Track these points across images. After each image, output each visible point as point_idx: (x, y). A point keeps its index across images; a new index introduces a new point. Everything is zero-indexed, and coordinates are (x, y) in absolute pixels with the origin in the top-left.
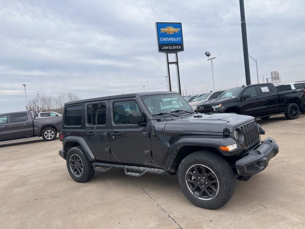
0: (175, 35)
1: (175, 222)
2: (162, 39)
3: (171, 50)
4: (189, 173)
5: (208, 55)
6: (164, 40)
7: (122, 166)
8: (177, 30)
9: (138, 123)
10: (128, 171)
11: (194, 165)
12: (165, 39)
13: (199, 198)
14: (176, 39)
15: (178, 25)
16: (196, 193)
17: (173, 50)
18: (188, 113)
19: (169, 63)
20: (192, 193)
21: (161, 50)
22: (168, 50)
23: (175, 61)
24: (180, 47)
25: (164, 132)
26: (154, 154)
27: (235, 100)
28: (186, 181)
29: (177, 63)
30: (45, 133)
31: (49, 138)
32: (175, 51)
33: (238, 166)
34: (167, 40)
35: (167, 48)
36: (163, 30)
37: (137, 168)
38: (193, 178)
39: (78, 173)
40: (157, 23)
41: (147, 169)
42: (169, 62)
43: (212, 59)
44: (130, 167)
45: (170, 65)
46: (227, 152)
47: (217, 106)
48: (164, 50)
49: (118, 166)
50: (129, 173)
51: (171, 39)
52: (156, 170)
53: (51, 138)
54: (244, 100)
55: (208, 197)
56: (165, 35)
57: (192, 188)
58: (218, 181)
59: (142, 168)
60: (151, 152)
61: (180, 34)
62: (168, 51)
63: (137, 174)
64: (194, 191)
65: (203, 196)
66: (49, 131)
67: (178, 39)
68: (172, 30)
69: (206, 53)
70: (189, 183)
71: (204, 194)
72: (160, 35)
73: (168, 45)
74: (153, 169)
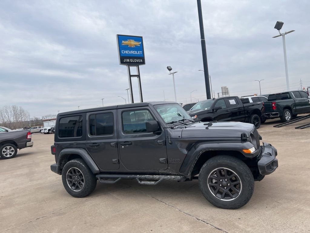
0: (137, 48)
1: (208, 224)
2: (123, 52)
3: (132, 63)
4: (211, 176)
5: (170, 70)
6: (125, 53)
7: (133, 176)
8: (138, 44)
9: (154, 132)
10: (141, 180)
11: (217, 169)
12: (127, 52)
13: (221, 199)
14: (137, 53)
15: (139, 39)
16: (218, 195)
17: (135, 63)
18: (191, 121)
19: (130, 76)
20: (214, 195)
21: (122, 62)
22: (130, 62)
23: (137, 74)
24: (141, 61)
25: (180, 140)
26: (170, 161)
28: (208, 184)
29: (139, 76)
30: (3, 150)
31: (8, 156)
32: (137, 64)
33: (260, 166)
34: (129, 53)
35: (128, 60)
36: (124, 43)
37: (151, 176)
38: (214, 181)
39: (77, 188)
40: (118, 35)
41: (163, 177)
42: (131, 74)
43: (173, 74)
44: (143, 176)
45: (132, 78)
46: (250, 154)
47: (193, 118)
48: (126, 62)
49: (128, 176)
50: (143, 182)
51: (132, 52)
52: (173, 177)
53: (10, 155)
55: (230, 198)
56: (127, 48)
57: (214, 191)
58: (241, 181)
59: (157, 177)
60: (167, 159)
61: (141, 48)
62: (129, 64)
63: (153, 183)
64: (216, 193)
65: (225, 198)
66: (8, 147)
67: (139, 53)
68: (133, 43)
69: (168, 68)
70: (210, 186)
71: (226, 196)
72: (121, 47)
73: (130, 58)
74: (169, 176)
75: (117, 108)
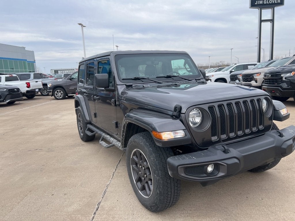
3: (267, 4)
4: (133, 157)
7: (101, 133)
9: (105, 88)
10: (103, 139)
11: (136, 149)
13: (139, 191)
17: (270, 4)
19: (261, 21)
20: (135, 183)
21: (253, 5)
22: (263, 4)
24: (279, 1)
25: (124, 102)
26: (118, 125)
28: (131, 166)
29: (272, 21)
32: (272, 6)
35: (261, 2)
37: (109, 138)
39: (82, 132)
41: (114, 142)
42: (262, 19)
44: (106, 136)
45: (262, 23)
47: (288, 75)
48: (257, 5)
50: (101, 142)
58: (152, 177)
59: (112, 139)
60: (116, 123)
62: (262, 7)
63: (106, 145)
64: (137, 180)
70: (133, 169)
71: (143, 189)
74: (117, 143)
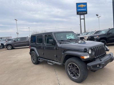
0: (84, 8)
2: (78, 10)
4: (69, 66)
8: (84, 6)
9: (52, 44)
11: (71, 63)
12: (80, 10)
13: (72, 77)
15: (86, 4)
16: (72, 75)
19: (81, 19)
20: (70, 75)
21: (78, 14)
22: (81, 14)
24: (86, 13)
25: (61, 48)
27: (105, 35)
28: (68, 69)
29: (84, 19)
32: (84, 14)
33: (88, 66)
35: (80, 13)
36: (79, 6)
38: (71, 68)
39: (34, 61)
40: (77, 3)
41: (55, 62)
43: (99, 17)
44: (50, 61)
46: (84, 59)
47: (96, 37)
49: (46, 60)
50: (49, 63)
51: (82, 9)
52: (58, 63)
54: (109, 34)
55: (76, 77)
56: (80, 8)
57: (70, 73)
58: (80, 71)
59: (53, 62)
61: (86, 7)
62: (80, 14)
65: (74, 77)
67: (85, 9)
68: (83, 6)
69: (96, 15)
72: (77, 8)
74: (57, 63)
75: (44, 34)
